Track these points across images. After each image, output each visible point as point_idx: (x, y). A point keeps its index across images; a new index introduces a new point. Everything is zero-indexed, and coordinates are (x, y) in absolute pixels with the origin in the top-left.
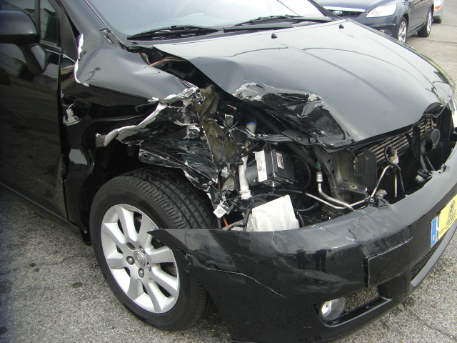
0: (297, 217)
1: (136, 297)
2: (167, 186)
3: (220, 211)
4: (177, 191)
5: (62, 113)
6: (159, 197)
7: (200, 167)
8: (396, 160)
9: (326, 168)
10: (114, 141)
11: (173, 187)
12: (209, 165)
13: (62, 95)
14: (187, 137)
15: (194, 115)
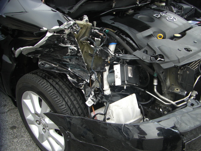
1: (43, 142)
2: (57, 83)
4: (64, 87)
6: (52, 91)
7: (77, 72)
10: (21, 54)
11: (61, 84)
12: (84, 71)
14: (69, 53)
15: (73, 39)
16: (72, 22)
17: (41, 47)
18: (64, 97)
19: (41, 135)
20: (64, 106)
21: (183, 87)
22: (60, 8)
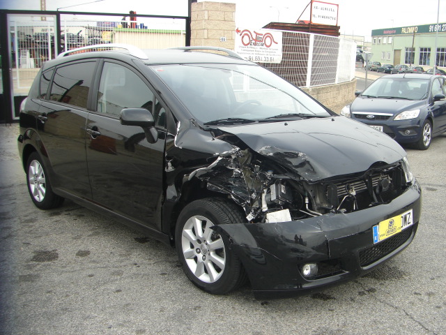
1: (200, 275)
3: (250, 217)
5: (165, 165)
6: (217, 209)
7: (240, 194)
8: (354, 193)
9: (310, 195)
10: (194, 177)
11: (225, 205)
12: (246, 193)
13: (166, 155)
14: (234, 176)
15: (237, 163)
16: (238, 149)
17: (212, 169)
18: (227, 214)
19: (198, 269)
20: (227, 220)
21: (329, 202)
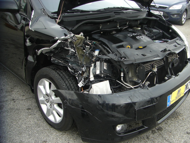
0: (111, 89)
1: (49, 116)
2: (61, 73)
3: (80, 85)
4: (65, 75)
6: (58, 77)
7: (75, 66)
9: (125, 71)
10: (41, 53)
11: (64, 73)
12: (79, 66)
14: (70, 54)
15: (72, 45)
16: (72, 35)
18: (65, 81)
20: (65, 86)
22: (66, 27)
